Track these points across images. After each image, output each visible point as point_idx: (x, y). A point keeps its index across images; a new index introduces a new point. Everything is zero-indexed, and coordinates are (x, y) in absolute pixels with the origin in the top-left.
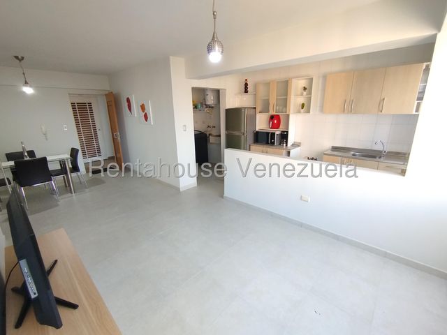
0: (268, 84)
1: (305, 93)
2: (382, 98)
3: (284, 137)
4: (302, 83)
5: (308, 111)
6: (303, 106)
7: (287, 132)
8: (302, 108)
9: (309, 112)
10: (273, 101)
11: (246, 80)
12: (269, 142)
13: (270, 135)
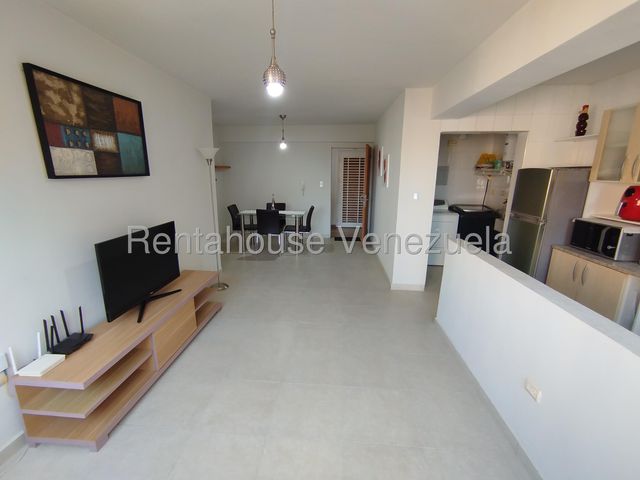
11: (585, 107)
12: (600, 248)
13: (604, 232)
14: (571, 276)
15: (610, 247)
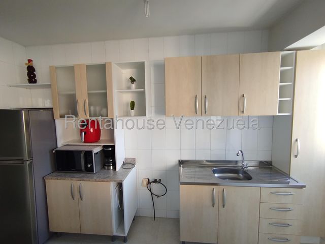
0: (71, 69)
1: (133, 86)
2: (241, 94)
3: (109, 154)
4: (127, 73)
5: (142, 113)
6: (132, 105)
7: (113, 147)
8: (132, 109)
9: (144, 115)
10: (82, 97)
11: (30, 61)
12: (83, 168)
13: (82, 155)
14: (71, 197)
15: (89, 166)
